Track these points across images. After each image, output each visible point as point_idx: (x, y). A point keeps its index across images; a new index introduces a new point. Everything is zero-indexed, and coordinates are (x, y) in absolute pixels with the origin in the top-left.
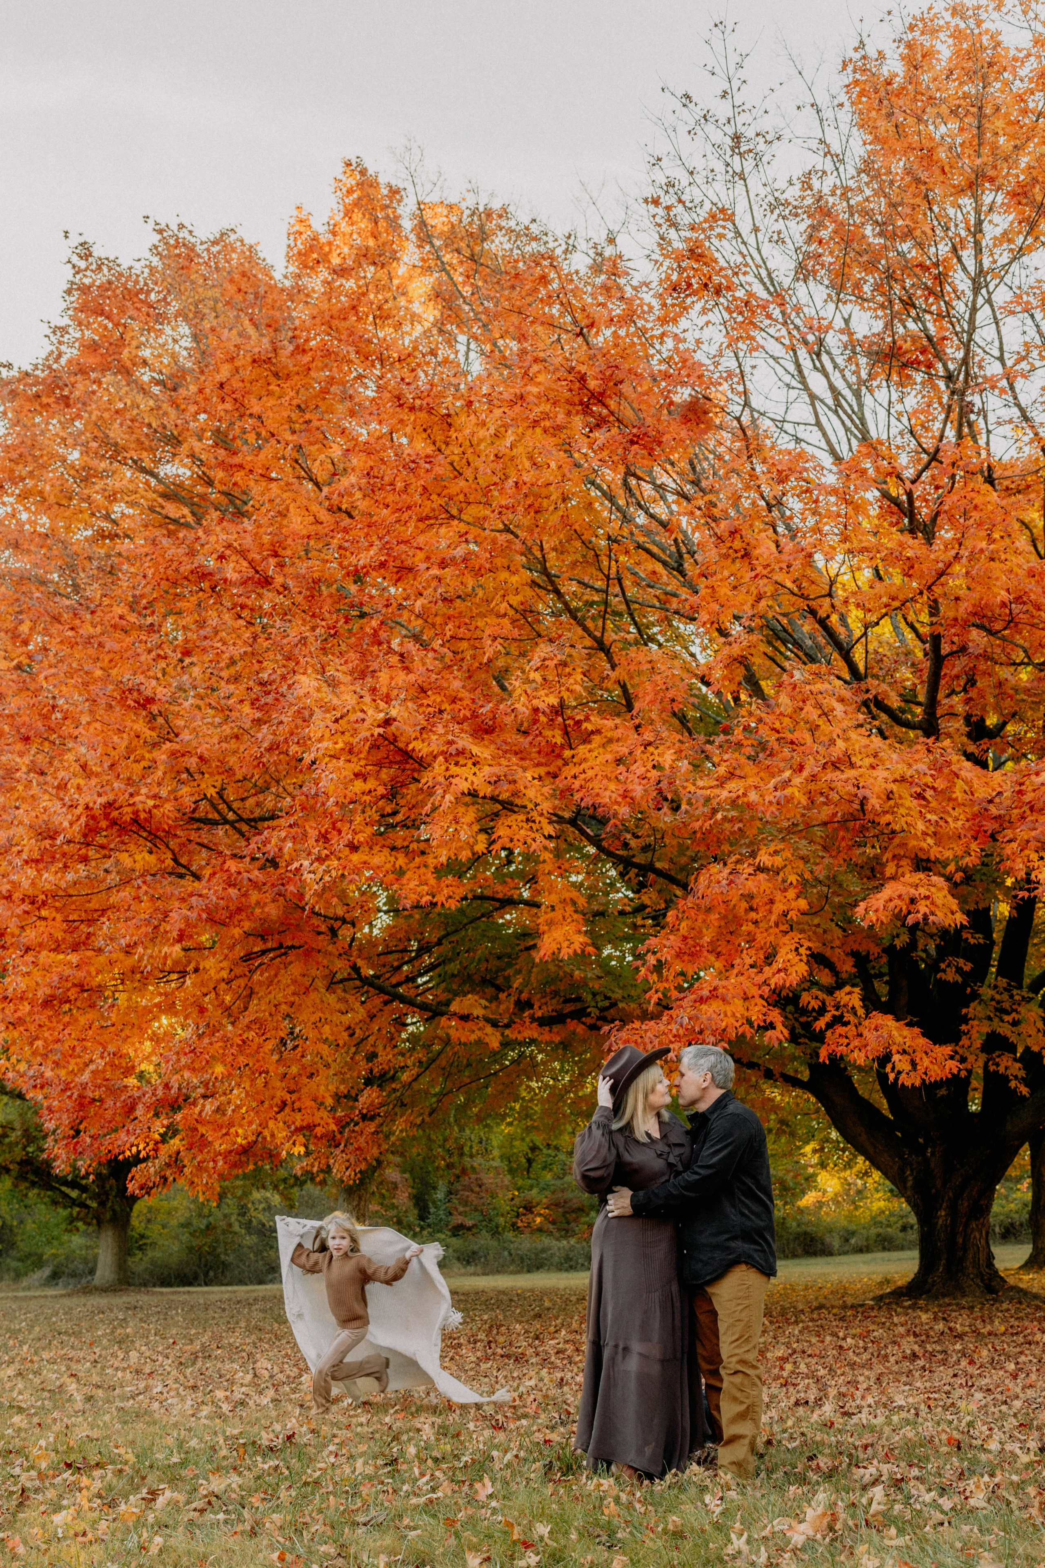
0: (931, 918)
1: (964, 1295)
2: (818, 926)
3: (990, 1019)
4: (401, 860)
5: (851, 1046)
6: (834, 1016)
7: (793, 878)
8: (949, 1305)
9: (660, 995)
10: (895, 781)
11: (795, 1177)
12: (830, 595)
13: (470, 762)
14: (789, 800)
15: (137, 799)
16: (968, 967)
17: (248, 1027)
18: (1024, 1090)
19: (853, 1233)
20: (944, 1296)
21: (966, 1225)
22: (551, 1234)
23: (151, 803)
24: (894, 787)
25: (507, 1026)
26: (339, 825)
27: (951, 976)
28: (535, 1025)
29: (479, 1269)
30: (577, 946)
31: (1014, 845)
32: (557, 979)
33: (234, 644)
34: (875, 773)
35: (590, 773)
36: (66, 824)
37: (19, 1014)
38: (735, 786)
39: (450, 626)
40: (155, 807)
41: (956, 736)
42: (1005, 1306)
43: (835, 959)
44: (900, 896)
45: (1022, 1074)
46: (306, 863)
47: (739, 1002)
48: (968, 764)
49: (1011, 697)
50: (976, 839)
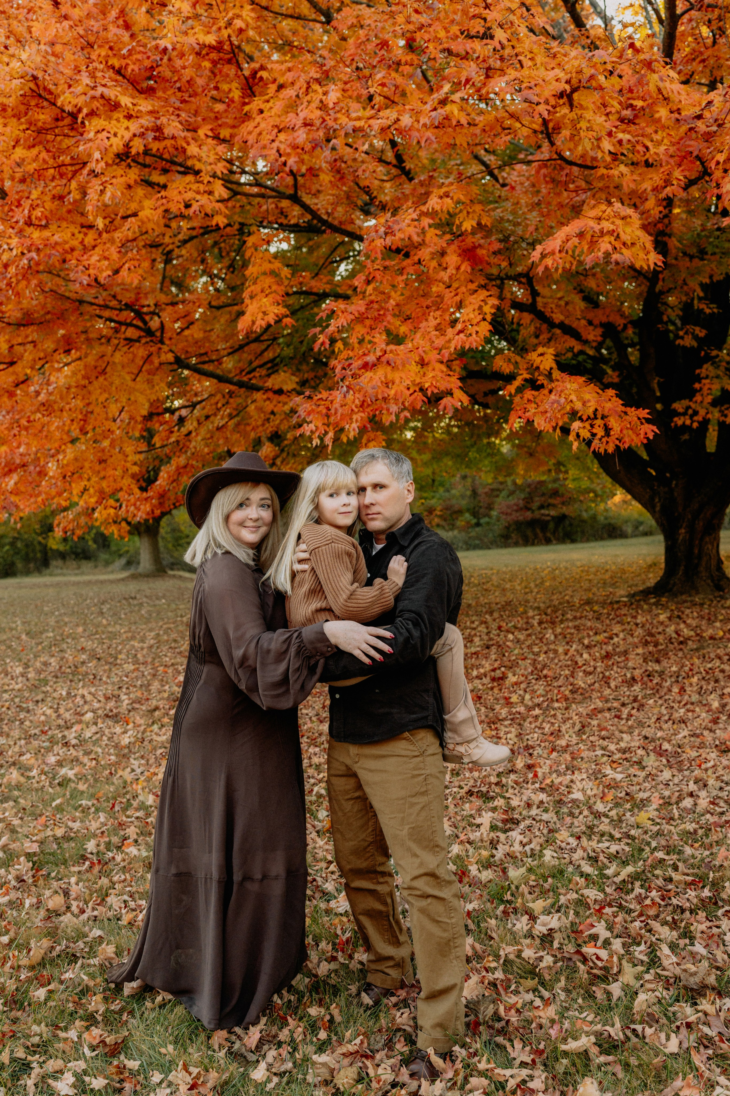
1: (697, 593)
8: (685, 601)
19: (641, 523)
20: (682, 594)
21: (702, 539)
22: (443, 527)
30: (271, 319)
47: (414, 368)
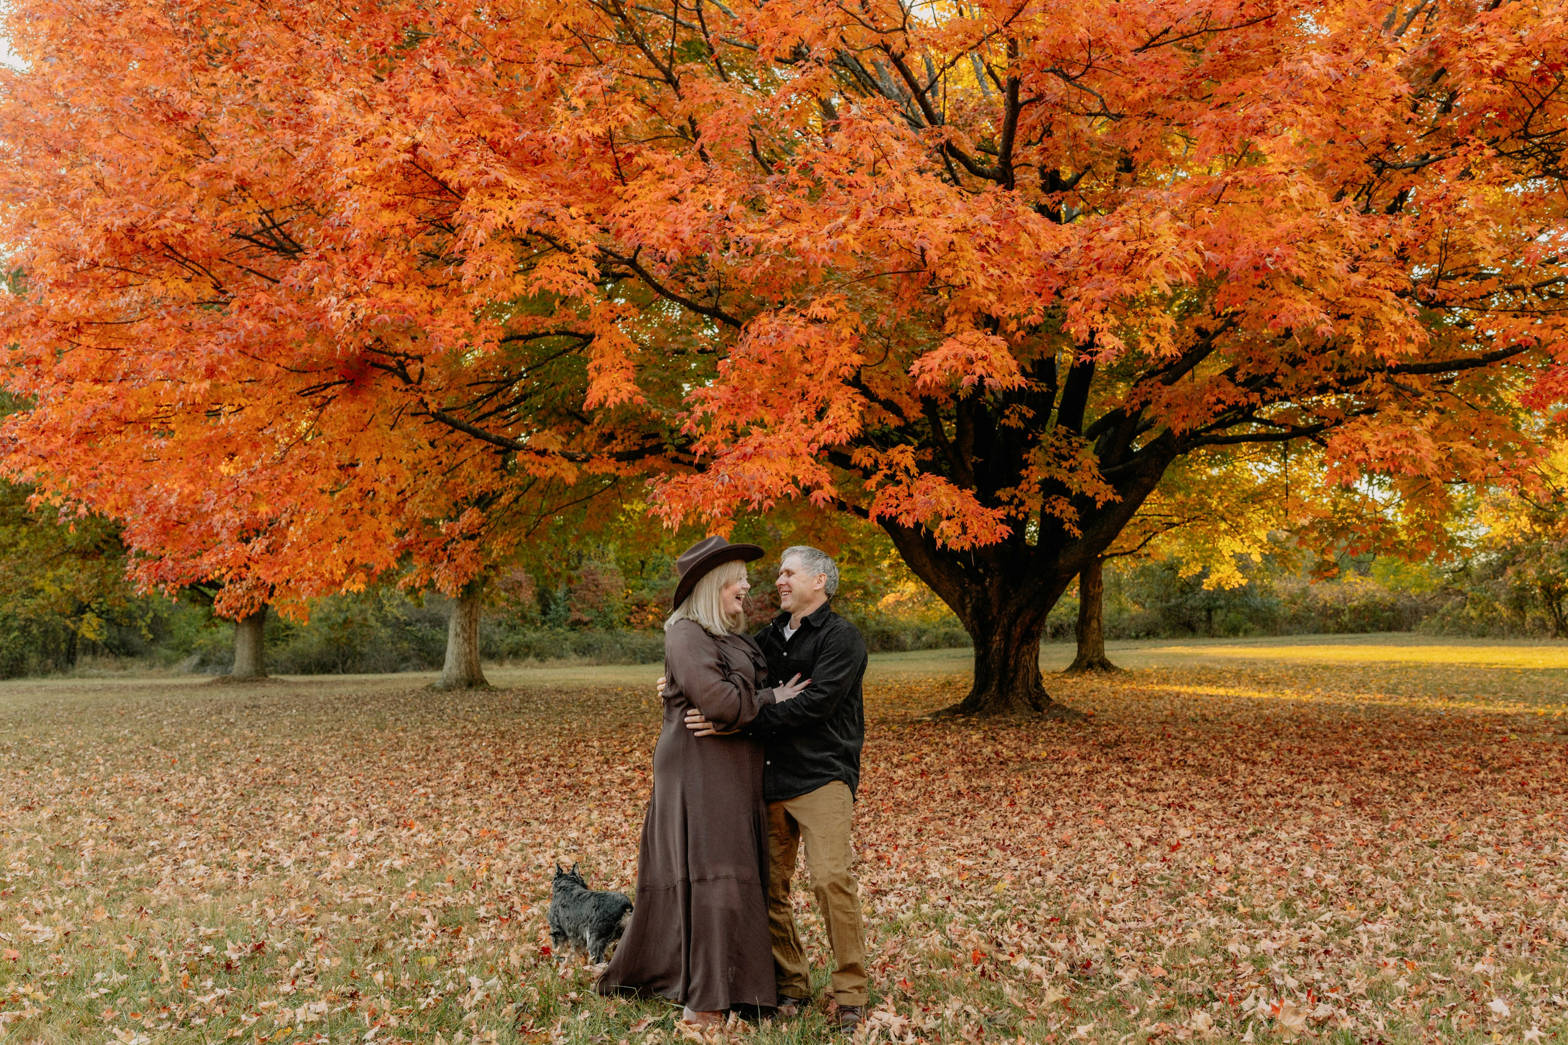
0: (987, 381)
1: (1012, 713)
2: (886, 373)
3: (1048, 464)
4: (438, 300)
5: (901, 508)
6: (886, 475)
7: (846, 332)
8: (999, 722)
9: (706, 448)
10: (956, 231)
11: (875, 583)
12: (903, 29)
13: (505, 195)
14: (843, 247)
15: (162, 222)
16: (1030, 414)
17: (299, 465)
18: (1077, 532)
20: (994, 714)
21: (1018, 649)
23: (181, 227)
24: (954, 237)
25: (586, 460)
26: (370, 259)
27: (1014, 422)
28: (613, 460)
29: (594, 660)
30: (624, 395)
31: (1078, 305)
32: (635, 416)
33: (278, 59)
34: (935, 222)
35: (639, 211)
36: (85, 247)
37: (52, 447)
38: (787, 230)
39: (501, 47)
40: (185, 231)
41: (1030, 188)
42: (1049, 724)
43: (903, 405)
44: (956, 355)
45: (1076, 517)
46: (334, 299)
47: (786, 461)
48: (1036, 216)
49: (1086, 150)
50: (1040, 295)
